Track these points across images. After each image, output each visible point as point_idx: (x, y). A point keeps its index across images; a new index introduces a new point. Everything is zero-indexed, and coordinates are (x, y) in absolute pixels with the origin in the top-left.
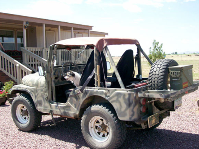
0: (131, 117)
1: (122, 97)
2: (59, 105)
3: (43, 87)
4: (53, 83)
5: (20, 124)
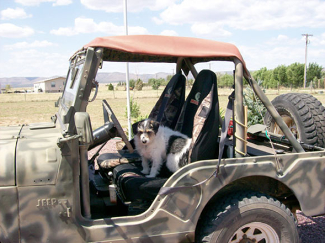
2: (120, 224)
3: (49, 179)
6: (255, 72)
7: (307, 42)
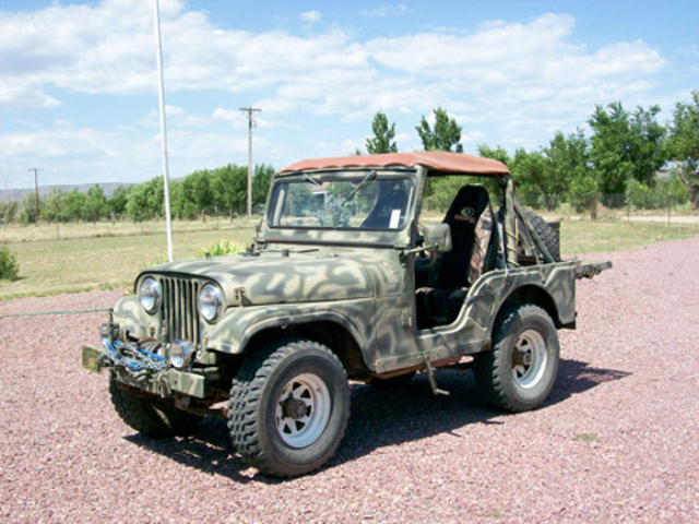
2: (440, 334)
6: (140, 187)
7: (250, 125)
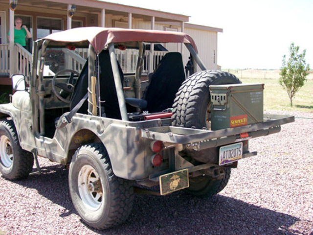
0: (130, 171)
1: (118, 134)
2: (46, 142)
3: (27, 109)
4: (40, 104)
5: (3, 167)
